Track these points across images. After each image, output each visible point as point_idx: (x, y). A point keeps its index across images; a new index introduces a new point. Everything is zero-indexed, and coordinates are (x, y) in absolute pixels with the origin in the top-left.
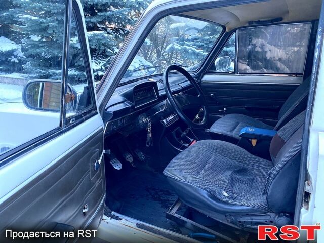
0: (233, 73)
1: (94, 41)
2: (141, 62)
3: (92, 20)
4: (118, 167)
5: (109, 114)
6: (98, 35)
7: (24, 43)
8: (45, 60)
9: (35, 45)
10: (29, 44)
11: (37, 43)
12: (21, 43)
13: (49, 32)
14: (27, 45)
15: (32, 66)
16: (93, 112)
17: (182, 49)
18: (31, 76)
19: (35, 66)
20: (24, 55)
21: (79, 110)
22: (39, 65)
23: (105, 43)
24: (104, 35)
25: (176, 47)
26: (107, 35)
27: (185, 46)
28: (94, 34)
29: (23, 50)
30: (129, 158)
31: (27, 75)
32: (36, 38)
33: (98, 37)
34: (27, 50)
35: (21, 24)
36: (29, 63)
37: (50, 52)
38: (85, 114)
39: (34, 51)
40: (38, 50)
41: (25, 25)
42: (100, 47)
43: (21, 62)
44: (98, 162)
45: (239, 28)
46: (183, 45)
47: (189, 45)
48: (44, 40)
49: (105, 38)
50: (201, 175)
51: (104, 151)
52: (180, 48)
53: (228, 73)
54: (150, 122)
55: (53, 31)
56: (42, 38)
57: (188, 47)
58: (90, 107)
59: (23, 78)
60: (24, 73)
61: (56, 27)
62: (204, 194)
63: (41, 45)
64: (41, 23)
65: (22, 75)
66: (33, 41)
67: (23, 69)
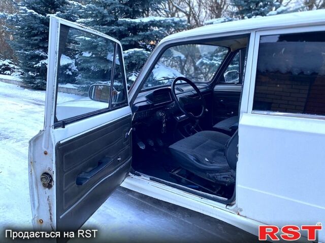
0: (238, 83)
1: (134, 57)
2: (175, 75)
3: (134, 39)
4: (142, 147)
5: (136, 107)
6: (138, 52)
7: (77, 59)
8: (94, 73)
9: (86, 60)
10: (81, 60)
11: (88, 59)
12: (74, 58)
13: (99, 50)
14: (80, 60)
15: (83, 77)
16: (126, 104)
17: (210, 63)
18: (82, 86)
19: (86, 78)
20: (77, 68)
21: (118, 102)
22: (89, 77)
23: (144, 58)
24: (143, 51)
25: (205, 61)
26: (145, 52)
27: (213, 61)
28: (135, 51)
29: (76, 64)
30: (151, 143)
31: (78, 86)
32: (87, 54)
33: (138, 54)
34: (80, 64)
35: (76, 43)
36: (80, 75)
37: (99, 66)
38: (121, 104)
39: (85, 65)
40: (89, 65)
41: (79, 44)
42: (139, 62)
43: (75, 74)
44: (127, 134)
45: (241, 49)
46: (211, 60)
47: (217, 61)
48: (94, 56)
49: (144, 54)
50: (194, 150)
51: (131, 129)
52: (208, 63)
53: (234, 83)
54: (164, 115)
55: (102, 49)
56: (92, 55)
57: (215, 62)
58: (124, 101)
59: (75, 88)
60: (76, 84)
61: (104, 45)
62: (192, 158)
63: (91, 60)
64: (93, 42)
65: (75, 85)
66: (85, 57)
67: (76, 80)
